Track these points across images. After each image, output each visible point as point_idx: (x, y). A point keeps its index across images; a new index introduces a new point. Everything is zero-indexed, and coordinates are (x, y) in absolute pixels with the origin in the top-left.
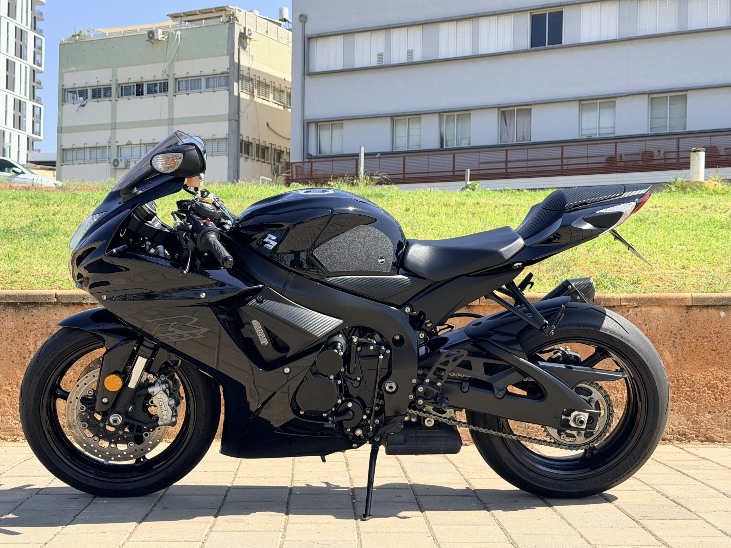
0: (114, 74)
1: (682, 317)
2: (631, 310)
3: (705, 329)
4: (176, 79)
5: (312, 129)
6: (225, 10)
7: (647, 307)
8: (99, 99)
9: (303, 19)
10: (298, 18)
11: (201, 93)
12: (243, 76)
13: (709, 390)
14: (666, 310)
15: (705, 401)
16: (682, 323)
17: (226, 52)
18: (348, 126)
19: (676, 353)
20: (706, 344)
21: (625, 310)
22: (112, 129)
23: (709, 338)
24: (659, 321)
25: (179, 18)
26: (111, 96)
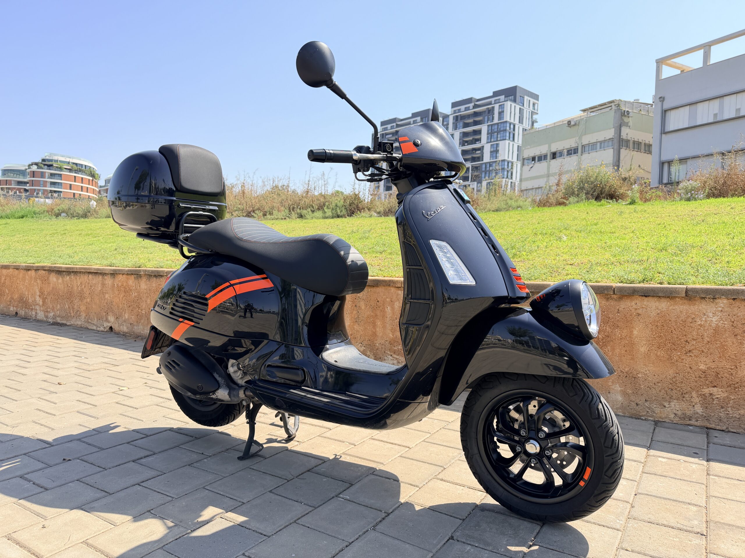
0: (550, 147)
4: (583, 146)
5: (666, 166)
6: (614, 102)
8: (541, 162)
9: (662, 99)
10: (658, 100)
11: (596, 152)
12: (622, 139)
17: (612, 126)
18: (689, 162)
22: (547, 177)
25: (587, 111)
26: (547, 159)
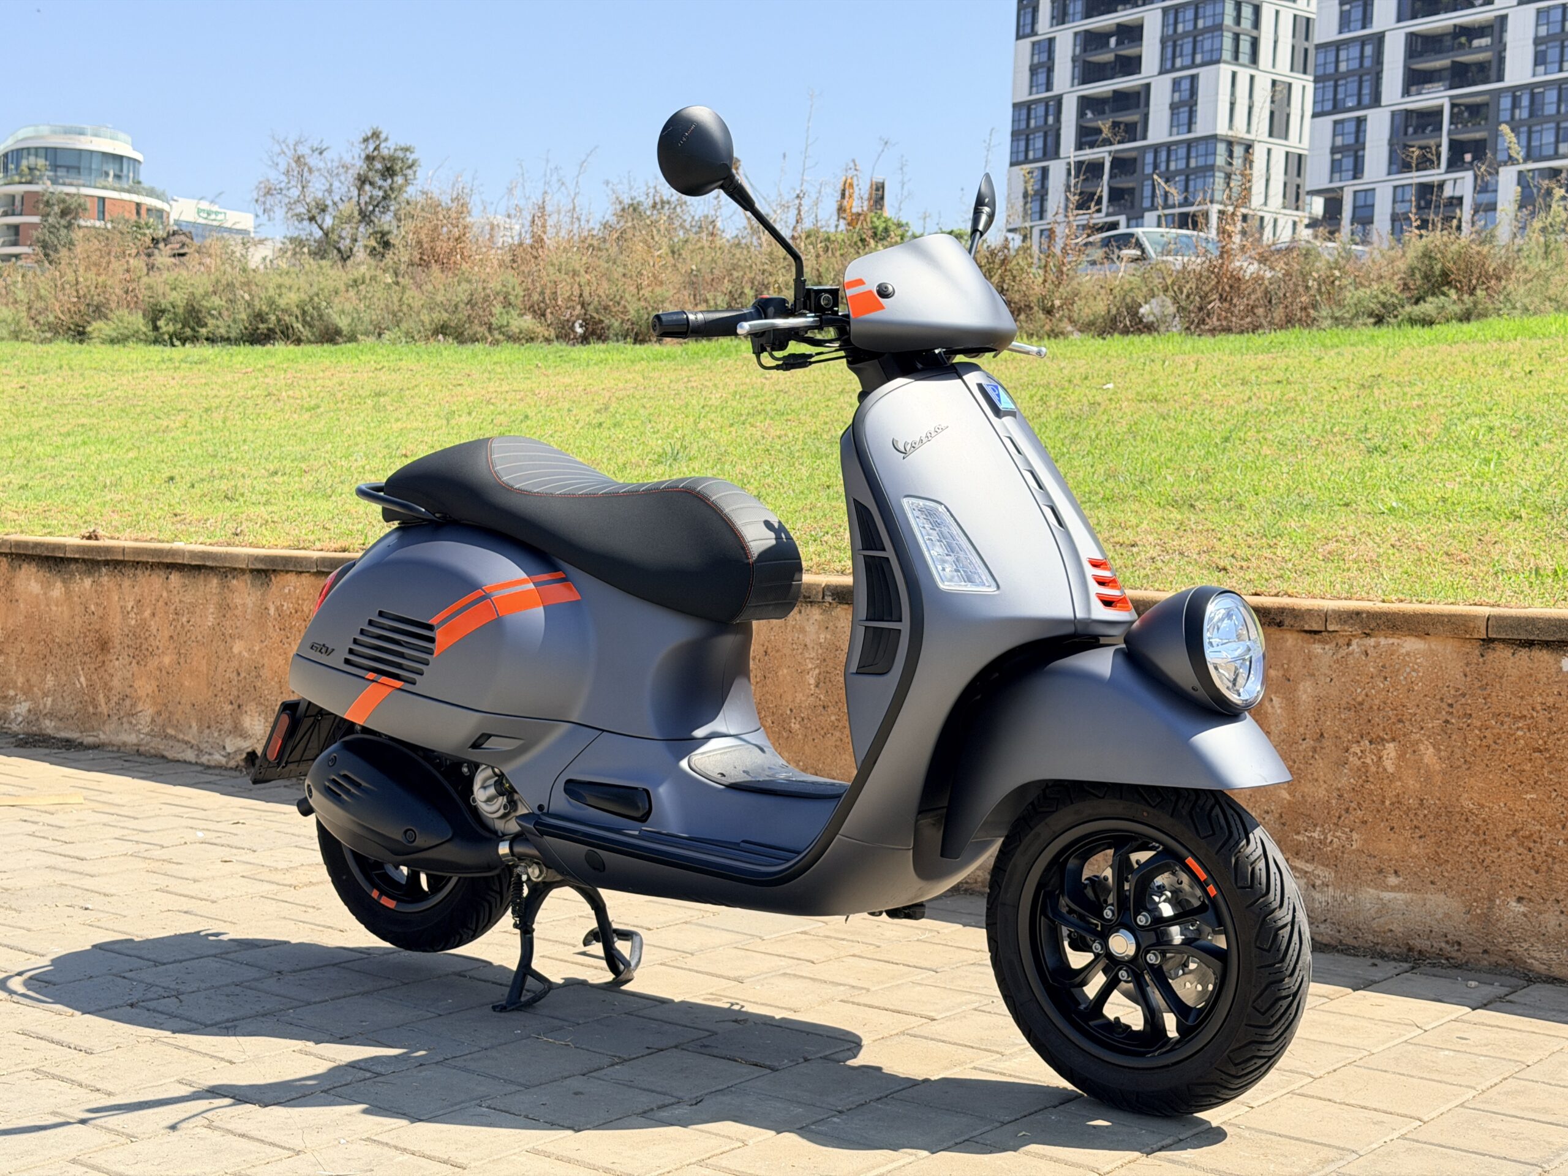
1: (1467, 664)
2: (1354, 642)
3: (1522, 698)
7: (1392, 636)
13: (1521, 844)
14: (1433, 647)
15: (1511, 870)
16: (1469, 679)
19: (1449, 750)
20: (1520, 733)
21: (1341, 641)
23: (1529, 722)
24: (1414, 670)
